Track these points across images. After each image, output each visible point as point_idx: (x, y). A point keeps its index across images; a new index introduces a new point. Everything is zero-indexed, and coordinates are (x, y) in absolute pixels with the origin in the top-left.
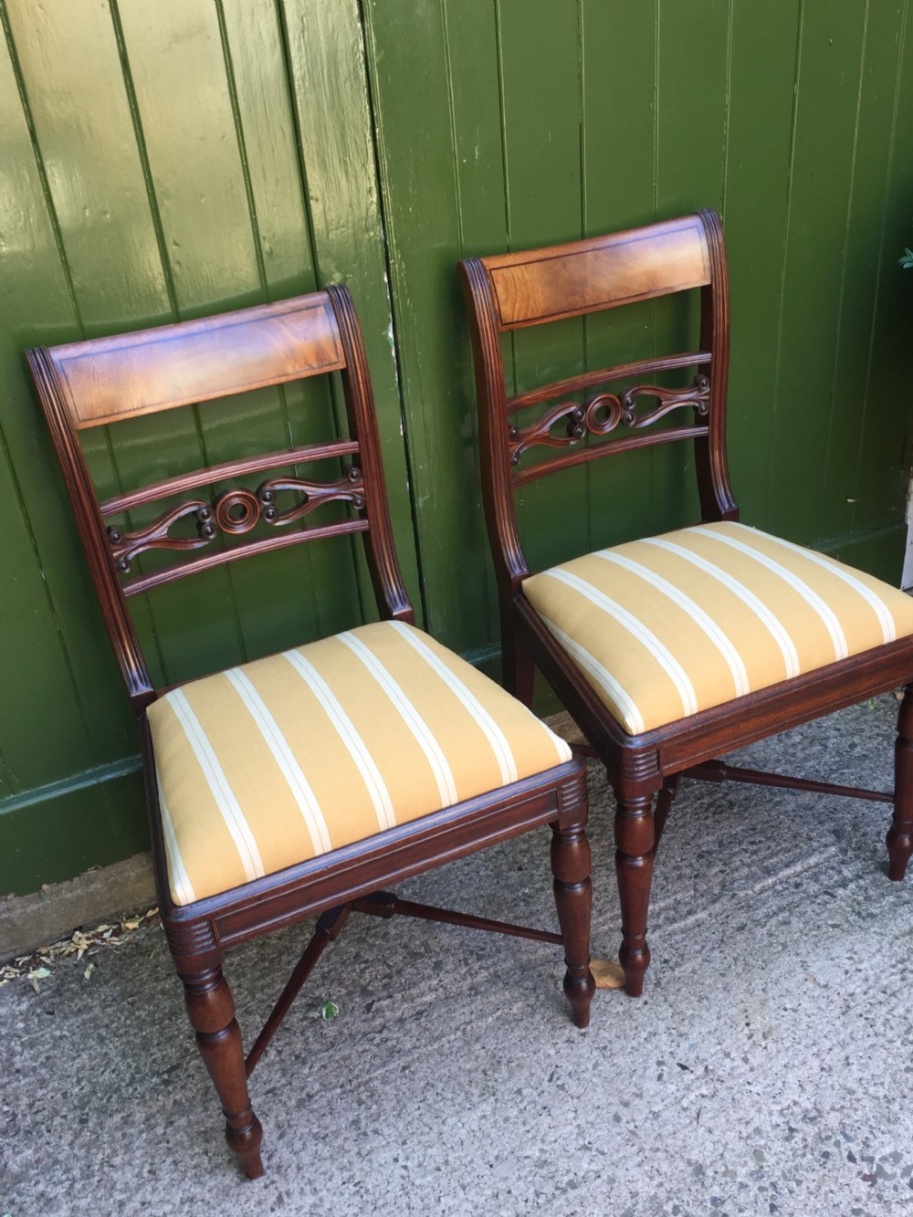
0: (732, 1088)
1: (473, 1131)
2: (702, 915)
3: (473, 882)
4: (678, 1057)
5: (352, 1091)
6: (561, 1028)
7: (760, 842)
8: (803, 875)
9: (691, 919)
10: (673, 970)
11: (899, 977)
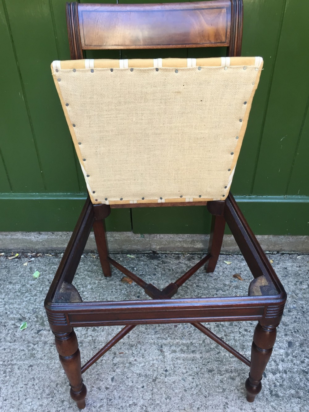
1: (33, 409)
2: (198, 356)
3: (116, 294)
5: (6, 365)
6: (100, 380)
10: (166, 377)
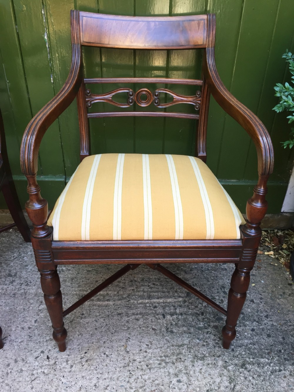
0: (56, 375)
4: (50, 353)
7: (157, 285)
8: (161, 304)
9: (106, 302)
11: (159, 362)
